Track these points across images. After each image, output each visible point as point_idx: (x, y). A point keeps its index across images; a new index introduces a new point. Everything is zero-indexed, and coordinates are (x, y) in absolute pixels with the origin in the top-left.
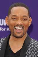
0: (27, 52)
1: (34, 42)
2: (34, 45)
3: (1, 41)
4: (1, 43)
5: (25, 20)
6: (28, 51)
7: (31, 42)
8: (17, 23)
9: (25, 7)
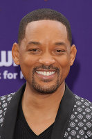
0: (67, 131)
1: (83, 107)
2: (84, 113)
3: (2, 103)
4: (3, 109)
5: (61, 53)
6: (69, 129)
7: (75, 106)
8: (41, 61)
9: (59, 21)
